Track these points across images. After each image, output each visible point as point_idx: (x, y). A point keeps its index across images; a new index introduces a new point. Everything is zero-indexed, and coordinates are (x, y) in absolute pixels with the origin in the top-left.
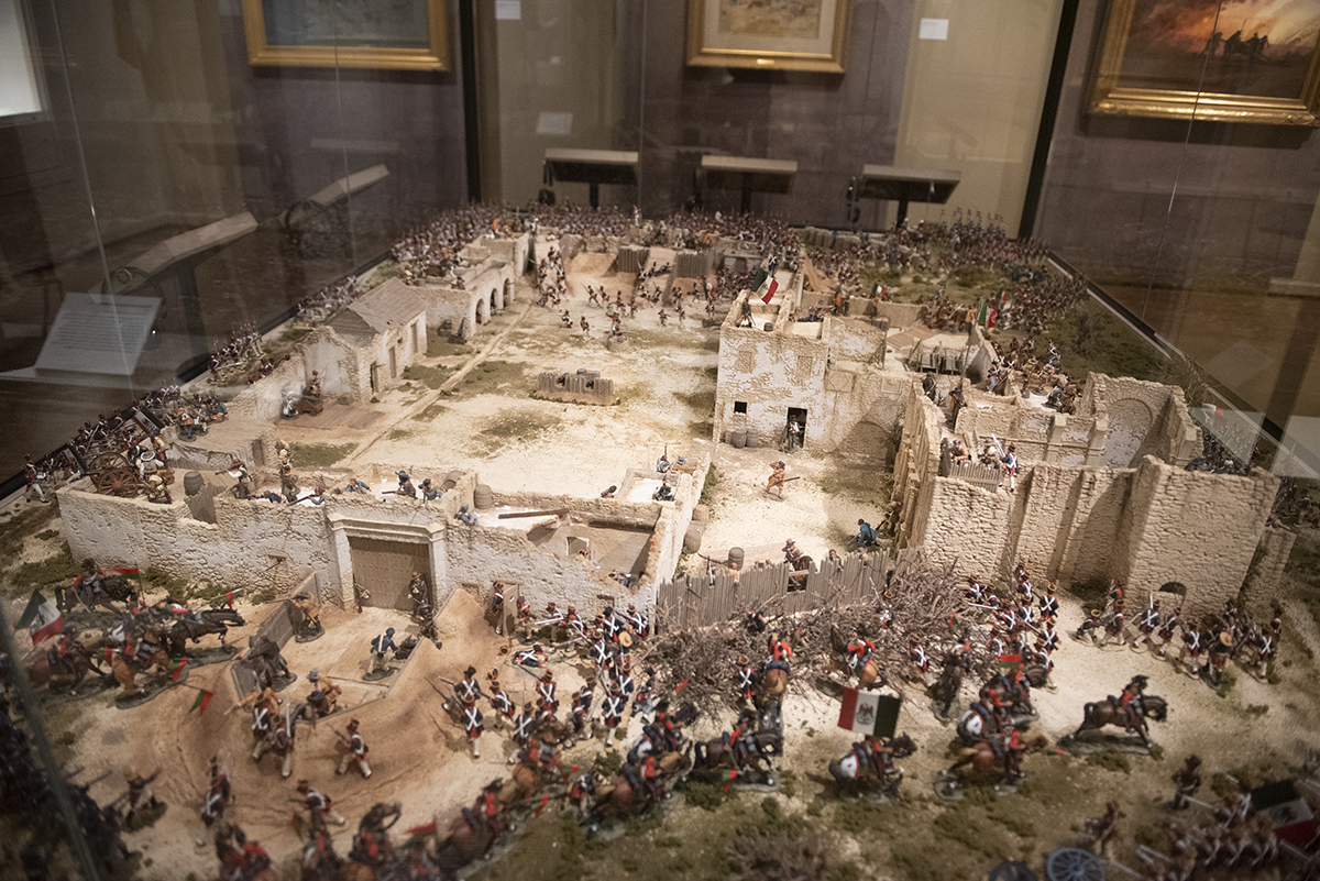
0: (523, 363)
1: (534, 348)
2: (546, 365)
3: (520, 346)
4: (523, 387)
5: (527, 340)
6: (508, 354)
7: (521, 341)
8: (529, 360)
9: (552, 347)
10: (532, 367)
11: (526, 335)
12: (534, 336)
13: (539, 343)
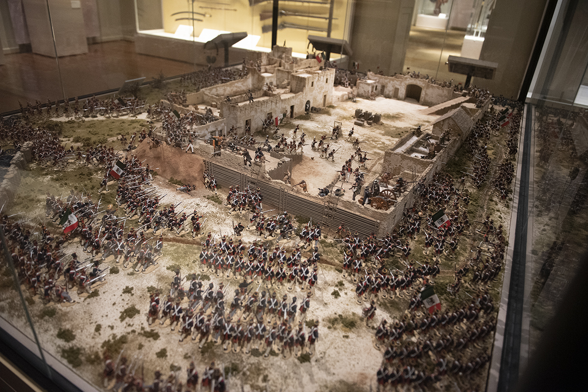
0: (383, 135)
1: (377, 141)
2: (374, 133)
3: (383, 143)
4: (386, 127)
5: (379, 146)
6: (390, 140)
7: (382, 145)
8: (381, 136)
9: (368, 140)
10: (380, 133)
11: (379, 148)
12: (375, 147)
13: (374, 143)
